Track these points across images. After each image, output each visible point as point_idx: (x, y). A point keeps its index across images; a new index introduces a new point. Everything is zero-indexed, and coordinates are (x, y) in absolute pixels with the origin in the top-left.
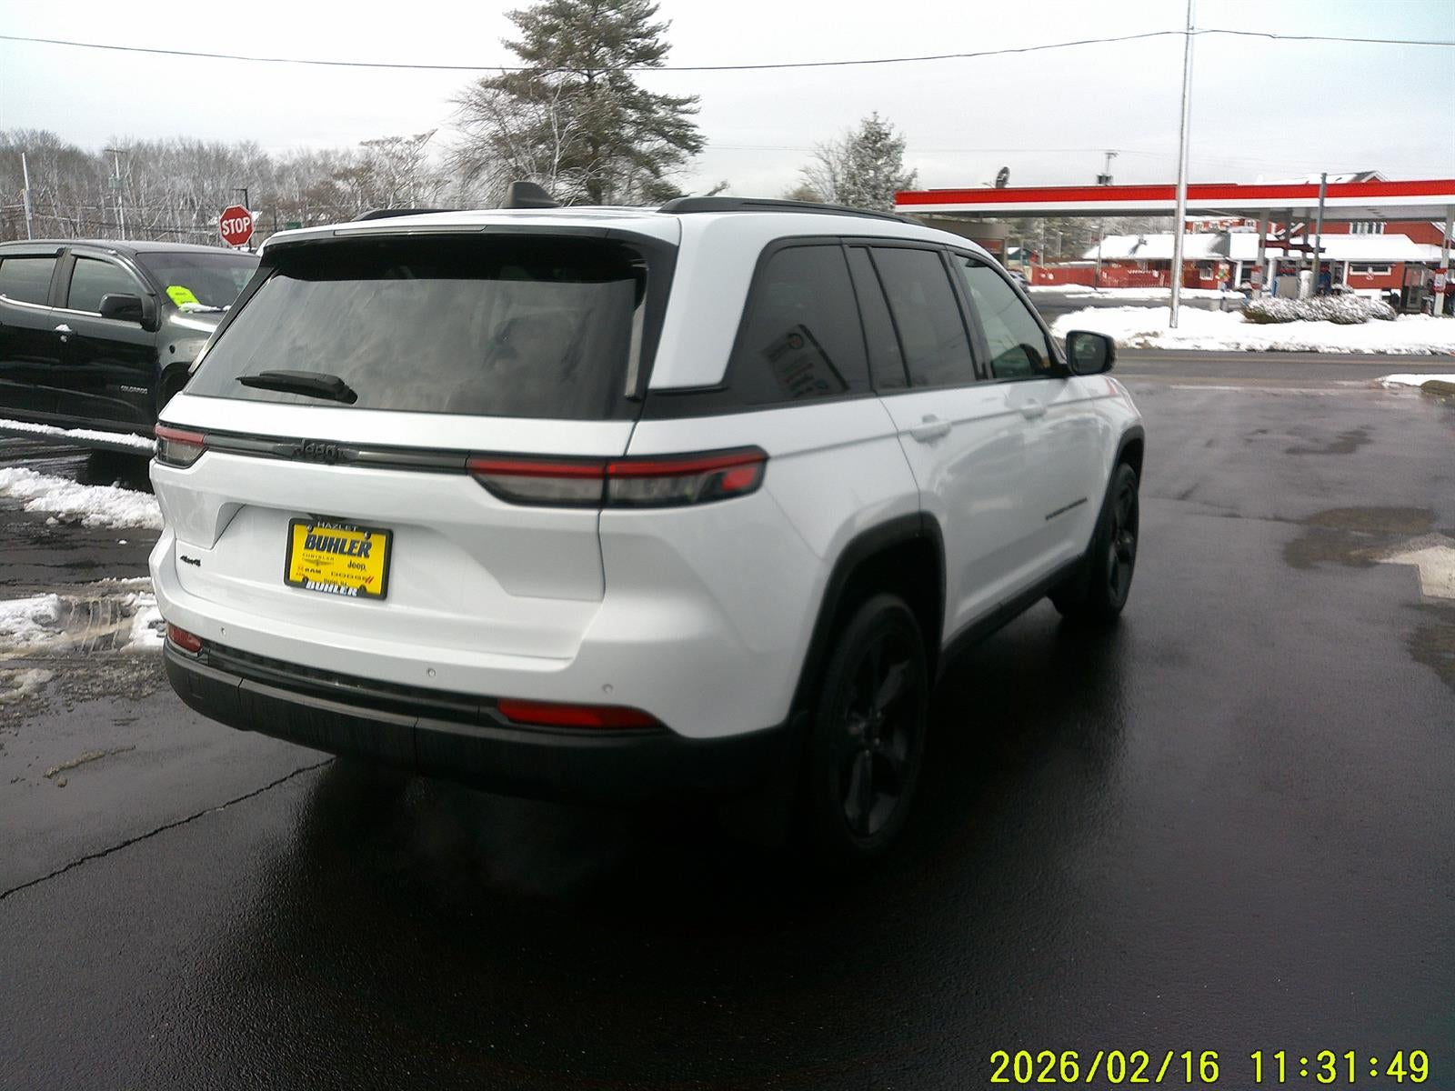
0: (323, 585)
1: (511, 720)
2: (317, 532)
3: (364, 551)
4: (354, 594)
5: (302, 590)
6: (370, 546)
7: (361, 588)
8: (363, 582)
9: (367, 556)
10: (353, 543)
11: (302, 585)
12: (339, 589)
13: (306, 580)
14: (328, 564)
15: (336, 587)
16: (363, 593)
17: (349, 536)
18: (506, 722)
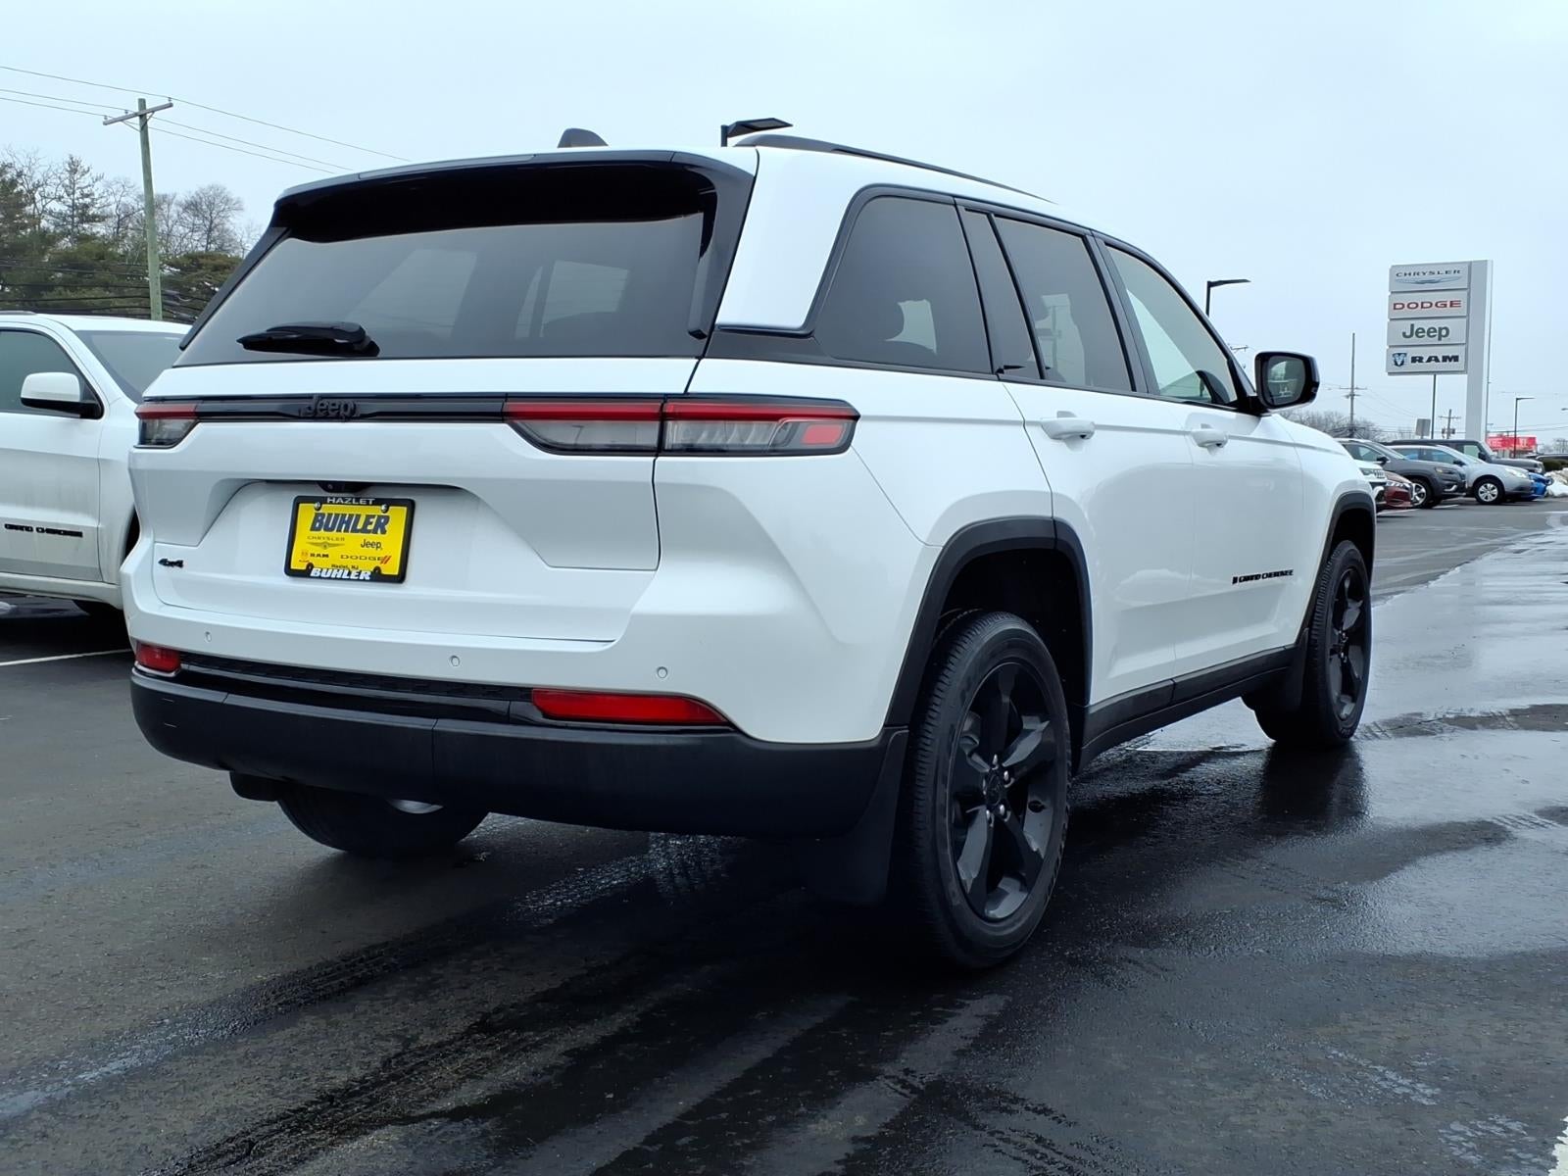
0: (330, 571)
1: (546, 716)
2: (326, 509)
3: (381, 526)
4: (368, 578)
5: (305, 579)
6: (387, 519)
7: (375, 570)
8: (377, 563)
9: (384, 532)
10: (368, 517)
11: (305, 574)
12: (349, 574)
13: (310, 566)
14: (338, 545)
15: (347, 572)
16: (377, 577)
17: (363, 511)
18: (539, 717)
